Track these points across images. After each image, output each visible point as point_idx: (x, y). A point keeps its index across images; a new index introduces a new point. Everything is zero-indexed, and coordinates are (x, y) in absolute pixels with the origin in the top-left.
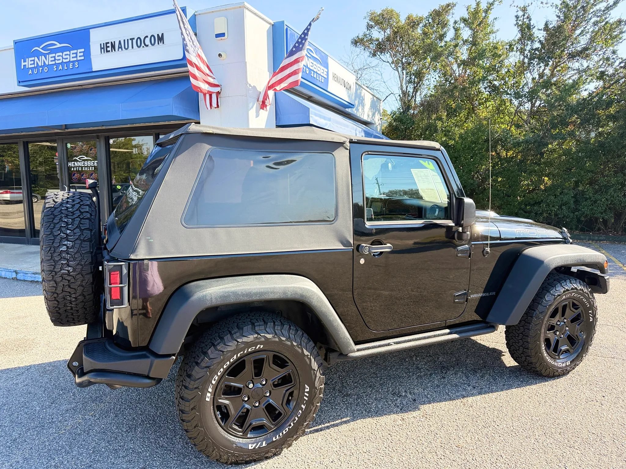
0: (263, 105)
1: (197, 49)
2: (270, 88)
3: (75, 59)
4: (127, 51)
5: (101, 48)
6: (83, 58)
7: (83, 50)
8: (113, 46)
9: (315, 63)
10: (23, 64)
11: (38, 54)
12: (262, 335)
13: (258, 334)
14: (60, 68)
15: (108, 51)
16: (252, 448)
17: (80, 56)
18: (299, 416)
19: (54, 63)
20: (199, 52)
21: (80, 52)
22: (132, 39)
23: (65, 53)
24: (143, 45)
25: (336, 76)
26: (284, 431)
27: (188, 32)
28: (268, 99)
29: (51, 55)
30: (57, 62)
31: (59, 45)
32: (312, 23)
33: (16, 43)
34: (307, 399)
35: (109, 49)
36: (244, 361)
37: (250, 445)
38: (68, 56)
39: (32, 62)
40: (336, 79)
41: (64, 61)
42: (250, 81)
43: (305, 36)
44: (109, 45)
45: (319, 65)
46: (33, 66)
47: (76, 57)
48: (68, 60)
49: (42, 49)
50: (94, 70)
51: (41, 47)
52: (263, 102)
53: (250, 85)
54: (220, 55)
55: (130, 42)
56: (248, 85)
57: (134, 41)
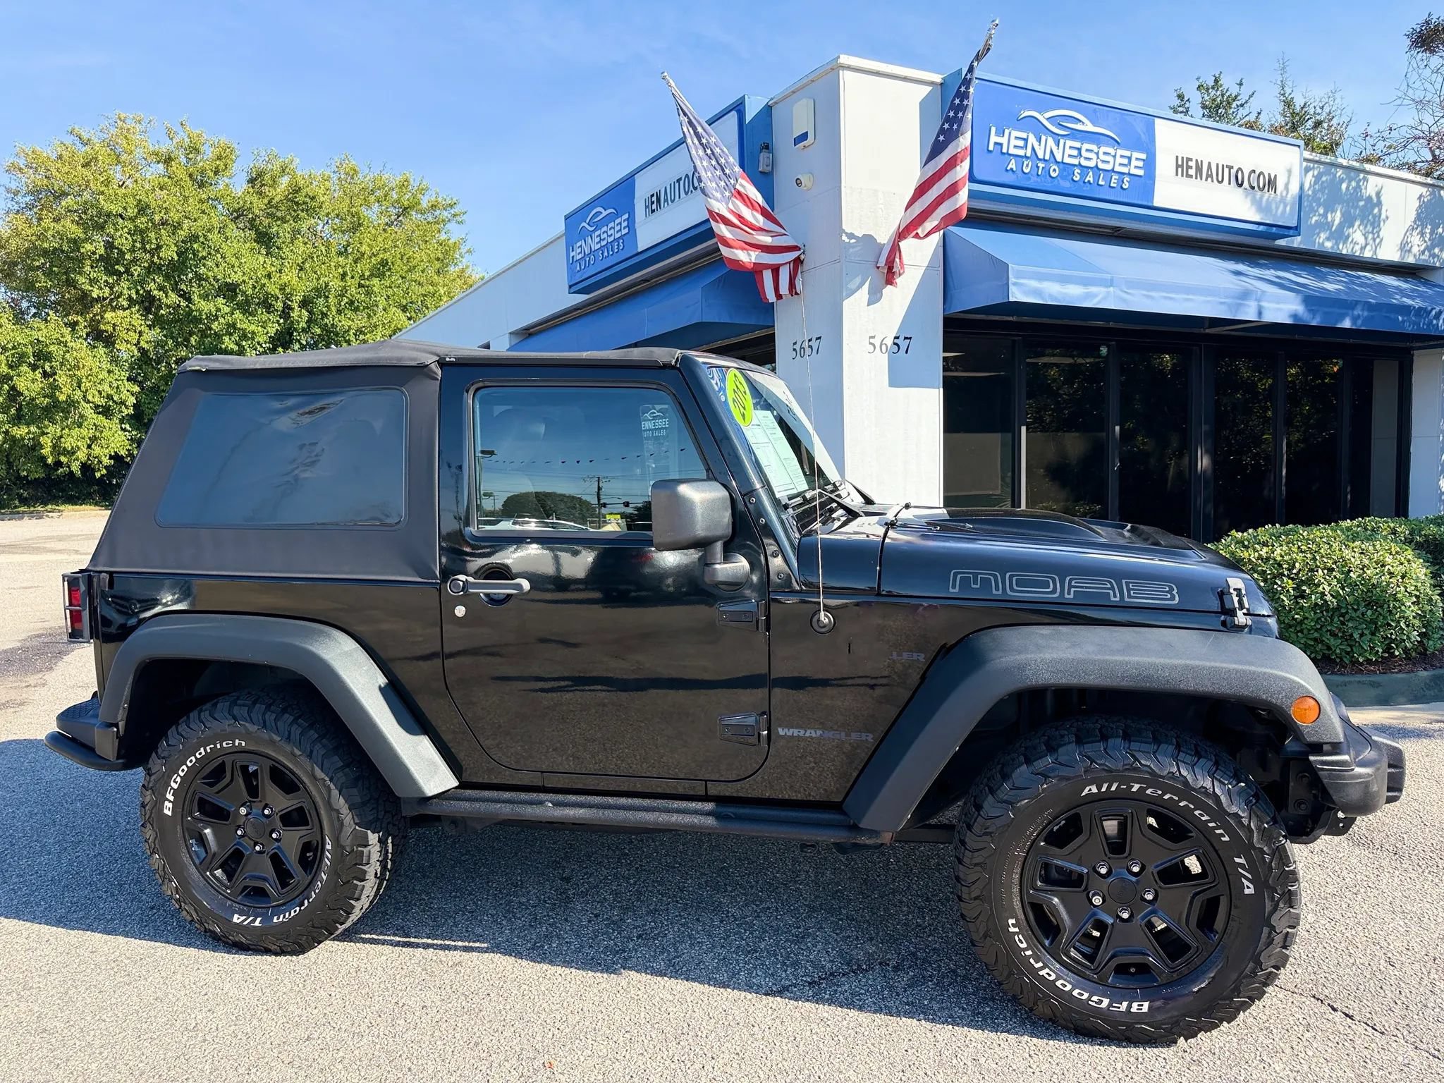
0: (890, 275)
1: (732, 181)
2: (902, 235)
3: (619, 235)
4: (674, 204)
5: (646, 207)
6: (626, 230)
7: (626, 216)
8: (658, 200)
9: (1086, 146)
10: (572, 254)
11: (583, 235)
12: (241, 722)
13: (236, 719)
14: (606, 254)
15: (653, 211)
16: (238, 921)
17: (624, 228)
18: (317, 891)
19: (598, 246)
20: (738, 187)
21: (624, 221)
22: (679, 181)
23: (610, 226)
24: (691, 188)
25: (1192, 164)
26: (293, 911)
27: (709, 152)
28: (897, 260)
29: (597, 233)
30: (603, 243)
31: (605, 213)
32: (975, 64)
33: (567, 218)
34: (329, 863)
35: (654, 206)
36: (223, 764)
37: (236, 916)
38: (612, 231)
39: (579, 250)
40: (1192, 172)
41: (610, 239)
42: (847, 227)
43: (962, 101)
44: (654, 199)
45: (1103, 149)
46: (580, 256)
47: (621, 230)
48: (612, 239)
49: (588, 224)
50: (640, 250)
51: (587, 221)
52: (890, 268)
53: (851, 236)
54: (798, 182)
55: (677, 185)
56: (844, 238)
57: (682, 182)
